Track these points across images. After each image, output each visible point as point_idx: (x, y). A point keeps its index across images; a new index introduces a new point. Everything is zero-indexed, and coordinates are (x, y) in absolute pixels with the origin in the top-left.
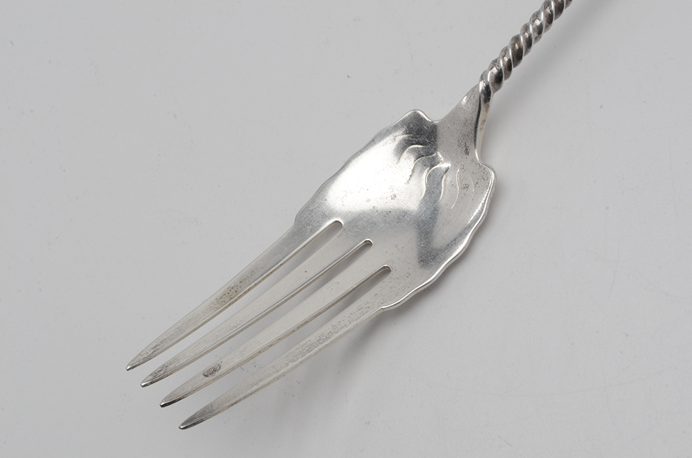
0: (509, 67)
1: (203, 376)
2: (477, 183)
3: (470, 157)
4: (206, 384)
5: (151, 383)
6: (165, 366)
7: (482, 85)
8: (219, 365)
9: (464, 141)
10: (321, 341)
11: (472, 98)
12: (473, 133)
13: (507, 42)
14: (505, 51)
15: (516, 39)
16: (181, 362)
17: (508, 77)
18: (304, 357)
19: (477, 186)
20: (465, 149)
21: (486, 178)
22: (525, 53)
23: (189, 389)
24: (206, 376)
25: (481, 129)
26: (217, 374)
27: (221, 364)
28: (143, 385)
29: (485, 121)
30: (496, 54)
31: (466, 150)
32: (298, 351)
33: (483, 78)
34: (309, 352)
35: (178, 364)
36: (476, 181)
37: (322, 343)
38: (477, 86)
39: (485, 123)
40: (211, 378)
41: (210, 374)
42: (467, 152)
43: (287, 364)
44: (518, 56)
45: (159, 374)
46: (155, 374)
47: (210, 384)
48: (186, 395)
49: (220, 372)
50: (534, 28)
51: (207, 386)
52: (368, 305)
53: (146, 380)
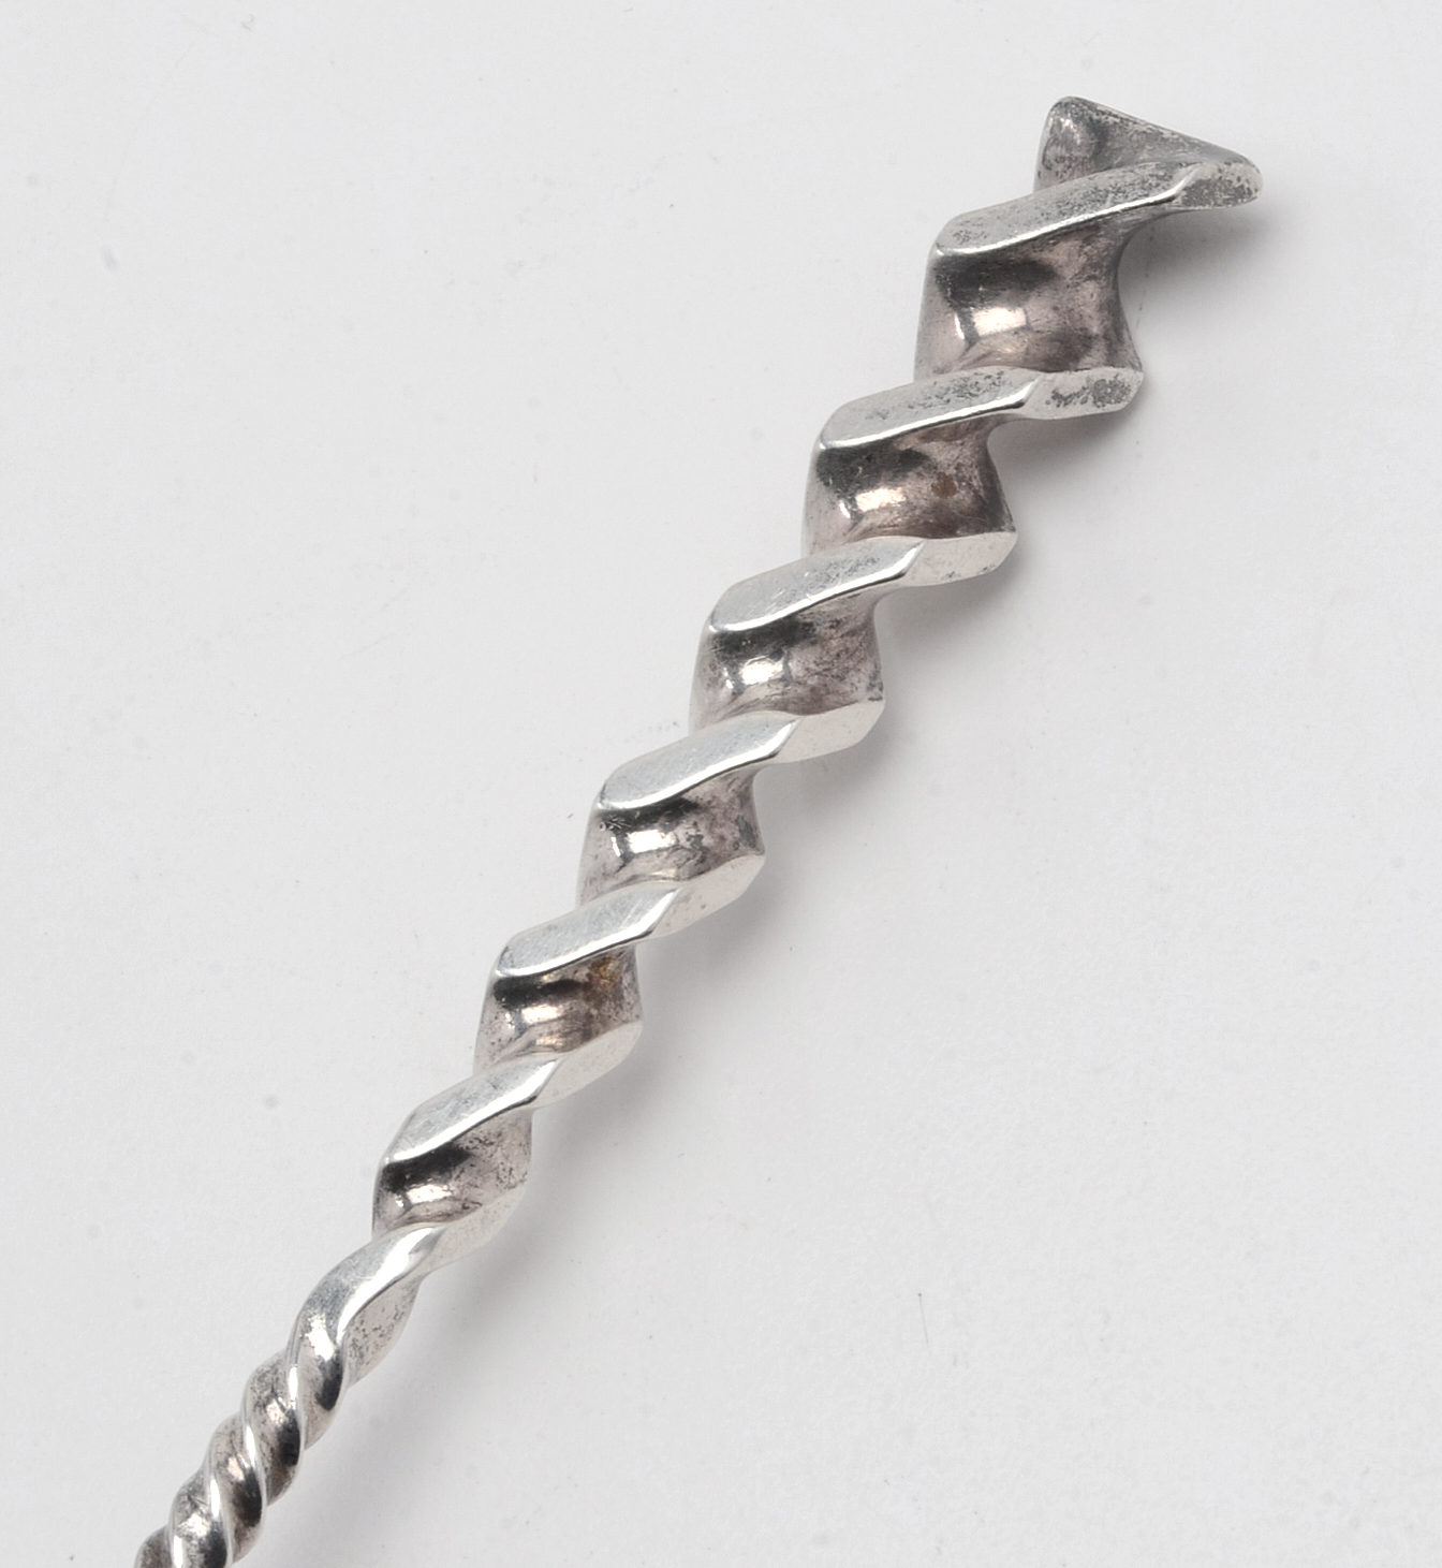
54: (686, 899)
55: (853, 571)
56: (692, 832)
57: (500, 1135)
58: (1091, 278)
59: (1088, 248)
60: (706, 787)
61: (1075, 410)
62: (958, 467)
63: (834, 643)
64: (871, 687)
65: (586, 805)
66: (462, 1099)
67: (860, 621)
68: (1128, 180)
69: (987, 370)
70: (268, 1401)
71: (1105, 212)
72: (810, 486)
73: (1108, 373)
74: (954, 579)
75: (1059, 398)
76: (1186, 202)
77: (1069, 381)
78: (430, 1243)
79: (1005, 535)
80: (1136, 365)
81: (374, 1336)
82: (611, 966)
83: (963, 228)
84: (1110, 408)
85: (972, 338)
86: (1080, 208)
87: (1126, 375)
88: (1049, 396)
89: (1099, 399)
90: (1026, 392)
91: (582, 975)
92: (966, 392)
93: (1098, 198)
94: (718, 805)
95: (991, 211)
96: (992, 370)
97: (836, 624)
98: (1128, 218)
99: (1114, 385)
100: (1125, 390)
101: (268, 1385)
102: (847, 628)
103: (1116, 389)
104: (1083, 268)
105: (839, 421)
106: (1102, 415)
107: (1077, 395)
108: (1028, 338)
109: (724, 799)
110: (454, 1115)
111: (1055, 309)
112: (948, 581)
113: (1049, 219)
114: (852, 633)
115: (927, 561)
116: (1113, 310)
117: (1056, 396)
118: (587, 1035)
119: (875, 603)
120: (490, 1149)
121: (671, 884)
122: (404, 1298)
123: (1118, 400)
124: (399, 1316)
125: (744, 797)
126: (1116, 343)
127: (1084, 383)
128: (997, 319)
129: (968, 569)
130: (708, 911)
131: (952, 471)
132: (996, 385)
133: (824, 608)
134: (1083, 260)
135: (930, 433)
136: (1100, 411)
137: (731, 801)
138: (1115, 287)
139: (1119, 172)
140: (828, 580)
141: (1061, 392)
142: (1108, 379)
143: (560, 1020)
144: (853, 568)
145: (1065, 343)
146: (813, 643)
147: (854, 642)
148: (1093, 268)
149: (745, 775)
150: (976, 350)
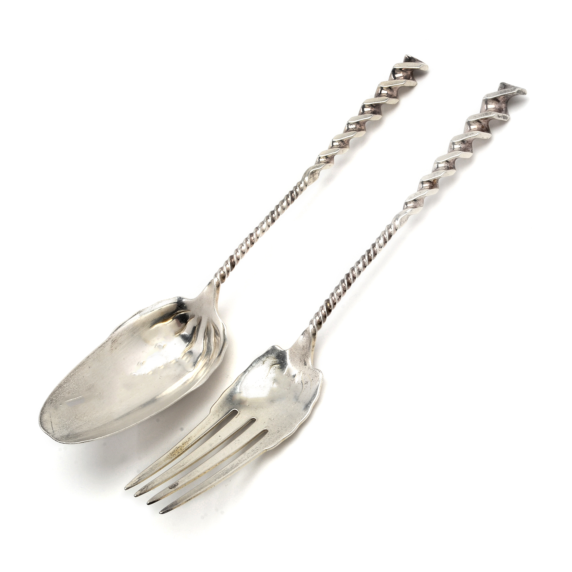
0: (325, 317)
1: (169, 489)
2: (313, 379)
3: (307, 367)
5: (140, 495)
6: (146, 486)
7: (311, 327)
9: (303, 358)
10: (233, 468)
11: (306, 334)
12: (308, 353)
13: (323, 303)
14: (322, 307)
15: (328, 301)
16: (156, 483)
17: (325, 321)
18: (225, 476)
19: (313, 381)
20: (304, 362)
21: (317, 376)
22: (333, 308)
23: (162, 495)
24: (171, 488)
25: (312, 350)
26: (176, 487)
27: (178, 483)
28: (135, 496)
29: (314, 346)
30: (317, 310)
31: (305, 363)
32: (220, 473)
33: (311, 322)
34: (227, 473)
35: (154, 485)
36: (312, 378)
37: (233, 469)
38: (309, 328)
39: (314, 347)
40: (173, 489)
41: (173, 487)
42: (305, 364)
43: (215, 480)
44: (329, 311)
45: (144, 490)
46: (141, 490)
47: (173, 493)
48: (161, 498)
49: (178, 486)
50: (337, 295)
51: (171, 494)
52: (257, 449)
53: (137, 494)
54: (446, 172)
56: (447, 165)
57: (420, 199)
58: (504, 103)
59: (503, 98)
60: (449, 160)
61: (500, 119)
62: (485, 125)
63: (467, 144)
64: (471, 151)
65: (433, 161)
66: (416, 194)
67: (470, 143)
68: (510, 89)
70: (390, 229)
71: (506, 93)
72: (465, 126)
73: (505, 115)
74: (483, 138)
75: (499, 117)
76: (517, 93)
77: (500, 114)
78: (412, 210)
79: (490, 134)
80: (508, 115)
81: (403, 222)
82: (436, 181)
83: (487, 95)
84: (505, 120)
86: (503, 93)
88: (497, 116)
89: (504, 118)
90: (495, 115)
91: (432, 181)
92: (486, 114)
93: (505, 92)
95: (491, 93)
96: (490, 112)
97: (468, 142)
98: (509, 95)
99: (506, 117)
101: (389, 227)
102: (469, 143)
104: (503, 102)
105: (470, 118)
106: (504, 121)
107: (501, 117)
108: (495, 109)
109: (452, 162)
111: (499, 106)
112: (482, 138)
113: (499, 94)
114: (469, 144)
115: (480, 134)
116: (506, 108)
117: (498, 116)
118: (432, 188)
119: (473, 140)
120: (419, 201)
121: (444, 170)
122: (407, 218)
123: (506, 119)
124: (406, 220)
125: (454, 162)
126: (506, 112)
127: (502, 115)
128: (491, 106)
129: (485, 138)
130: (449, 175)
131: (484, 125)
132: (490, 113)
133: (466, 139)
134: (503, 100)
135: (482, 119)
136: (504, 120)
138: (507, 105)
139: (508, 89)
140: (467, 136)
141: (499, 115)
142: (505, 116)
143: (429, 186)
144: (470, 135)
145: (500, 110)
146: (464, 144)
147: (469, 145)
148: (504, 102)
149: (454, 159)
150: (488, 110)
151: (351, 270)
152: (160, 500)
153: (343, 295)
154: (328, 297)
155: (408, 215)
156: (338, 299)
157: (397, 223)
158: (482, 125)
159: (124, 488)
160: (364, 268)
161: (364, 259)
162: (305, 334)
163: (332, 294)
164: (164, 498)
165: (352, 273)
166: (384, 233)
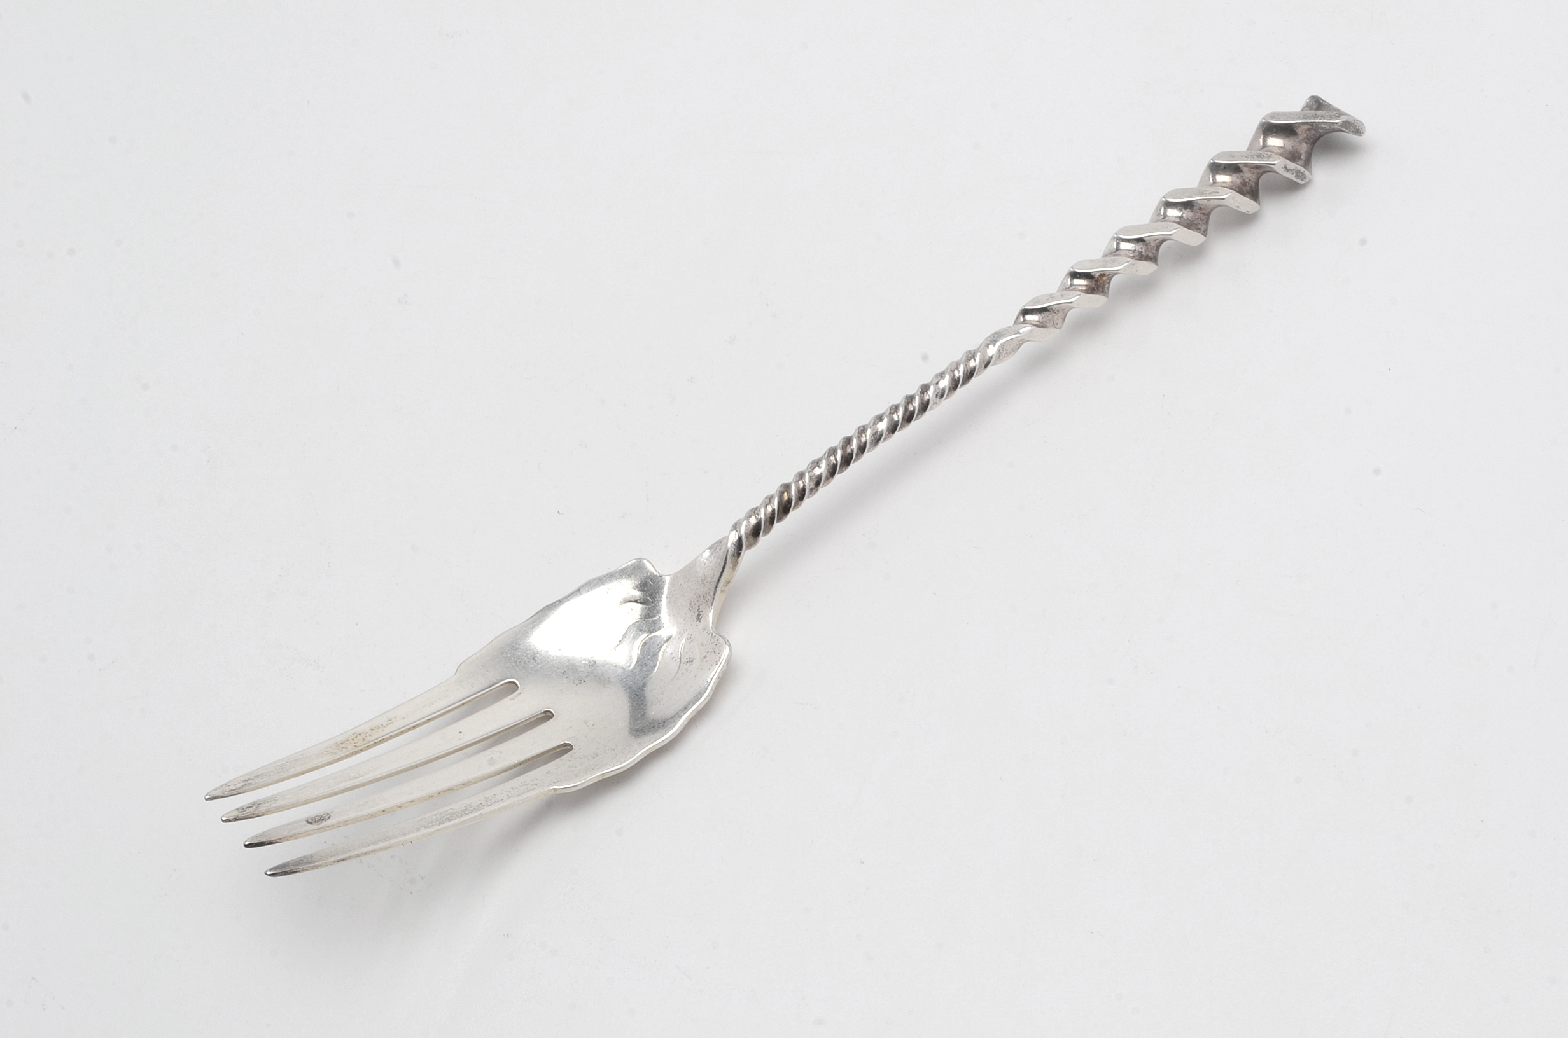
0: (771, 520)
1: (305, 822)
2: (705, 657)
3: (701, 625)
4: (308, 833)
5: (236, 819)
6: (257, 804)
7: (733, 538)
8: (328, 814)
9: (698, 604)
10: (467, 812)
11: (718, 550)
12: (712, 594)
13: (773, 489)
14: (770, 499)
15: (787, 487)
16: (279, 803)
17: (768, 532)
18: (442, 826)
19: (705, 660)
20: (697, 614)
21: (717, 651)
22: (795, 506)
23: (285, 833)
24: (311, 823)
25: (722, 591)
26: (324, 824)
27: (332, 814)
28: (224, 819)
29: (729, 582)
30: (757, 502)
31: (699, 615)
32: (434, 817)
33: (736, 527)
34: (449, 820)
35: (274, 805)
36: (705, 654)
37: (468, 814)
38: (727, 538)
39: (729, 585)
40: (315, 826)
41: (315, 822)
42: (699, 619)
43: (418, 830)
44: (785, 508)
45: (247, 811)
46: (243, 809)
47: (312, 834)
48: (280, 839)
49: (329, 822)
50: (811, 478)
51: (308, 835)
52: (536, 782)
53: (229, 815)
54: (1133, 265)
55: (1210, 194)
56: (1140, 250)
58: (1306, 142)
59: (1308, 132)
60: (1148, 238)
61: (1290, 175)
62: (1250, 180)
63: (1198, 214)
64: (1205, 231)
65: (1111, 233)
66: (1051, 297)
67: (1207, 212)
68: (1327, 114)
69: (1268, 153)
70: (971, 359)
71: (1317, 121)
72: (1205, 171)
73: (1302, 169)
74: (1238, 209)
75: (1286, 169)
76: (1342, 126)
77: (1292, 165)
78: (1031, 331)
79: (1257, 205)
80: (1311, 173)
81: (1005, 352)
82: (1105, 278)
83: (1273, 116)
84: (1299, 181)
85: (1265, 146)
86: (1310, 118)
87: (1307, 173)
88: (1283, 166)
89: (1297, 176)
90: (1277, 163)
91: (1097, 275)
92: (1259, 157)
93: (1316, 117)
94: (1150, 246)
95: (1283, 113)
97: (1200, 209)
98: (1323, 126)
99: (1303, 174)
100: (1305, 178)
101: (971, 356)
102: (1204, 212)
103: (1302, 176)
104: (1304, 139)
105: (1219, 156)
106: (1297, 182)
107: (1291, 170)
108: (1283, 150)
109: (1152, 244)
110: (1048, 301)
111: (1293, 147)
112: (1236, 208)
113: (1299, 119)
114: (1204, 214)
115: (1233, 198)
116: (1309, 155)
117: (1285, 167)
118: (1092, 293)
119: (1214, 207)
120: (1054, 314)
121: (1130, 259)
122: (1017, 345)
123: (1302, 180)
124: (1013, 349)
125: (1158, 246)
126: (1307, 164)
127: (1294, 168)
128: (1275, 142)
129: (1243, 209)
130: (1139, 273)
131: (1247, 180)
132: (1269, 157)
133: (1199, 202)
134: (1305, 135)
135: (1246, 165)
136: (1296, 180)
137: (1154, 246)
138: (1312, 149)
139: (1324, 112)
140: (1202, 194)
141: (1287, 167)
142: (1302, 171)
143: (1086, 286)
144: (1211, 193)
145: (1293, 156)
146: (1192, 212)
147: (1203, 217)
148: (1308, 139)
149: (1160, 240)
150: (1266, 149)
151: (857, 431)
152: (276, 843)
153: (825, 482)
154: (789, 478)
155: (1021, 340)
156: (811, 490)
157: (992, 350)
158: (1244, 180)
159: (205, 794)
160: (889, 434)
161: (893, 413)
162: (715, 550)
163: (801, 476)
164: (288, 840)
165: (859, 438)
166: (956, 366)
